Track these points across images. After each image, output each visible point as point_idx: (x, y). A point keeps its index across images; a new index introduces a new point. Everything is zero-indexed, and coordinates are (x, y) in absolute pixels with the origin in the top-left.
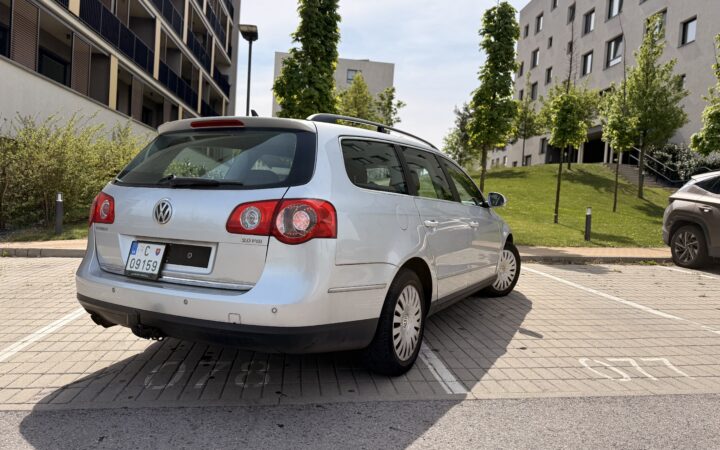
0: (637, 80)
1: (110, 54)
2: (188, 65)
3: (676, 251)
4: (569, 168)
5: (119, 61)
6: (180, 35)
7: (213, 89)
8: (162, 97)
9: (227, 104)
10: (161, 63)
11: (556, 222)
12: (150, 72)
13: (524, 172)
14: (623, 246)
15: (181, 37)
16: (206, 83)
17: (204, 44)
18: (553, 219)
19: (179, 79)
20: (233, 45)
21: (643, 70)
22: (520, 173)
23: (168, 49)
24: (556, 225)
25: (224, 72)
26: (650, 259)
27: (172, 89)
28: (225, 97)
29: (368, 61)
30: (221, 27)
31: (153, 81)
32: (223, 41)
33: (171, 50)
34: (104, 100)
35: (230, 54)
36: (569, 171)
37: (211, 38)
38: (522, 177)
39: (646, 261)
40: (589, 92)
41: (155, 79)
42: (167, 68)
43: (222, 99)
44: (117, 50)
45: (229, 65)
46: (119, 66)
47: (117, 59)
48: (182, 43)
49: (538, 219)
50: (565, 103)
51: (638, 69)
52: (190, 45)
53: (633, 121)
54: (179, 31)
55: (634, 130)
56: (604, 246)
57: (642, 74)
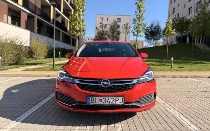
1: (34, 16)
6: (60, 10)
12: (49, 21)
19: (60, 23)
37: (72, 11)
41: (51, 23)
46: (38, 20)
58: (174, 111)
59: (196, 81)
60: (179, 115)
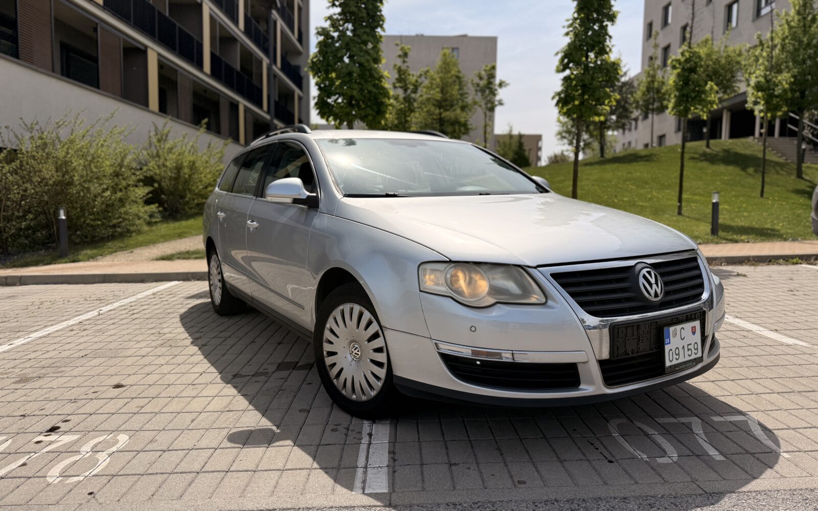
0: (790, 28)
1: (146, 47)
2: (247, 56)
4: (708, 146)
5: (159, 54)
6: (235, 21)
7: (281, 81)
8: (217, 94)
9: (300, 98)
10: (213, 56)
11: (680, 213)
12: (199, 65)
13: (651, 155)
14: (762, 241)
15: (236, 22)
16: (272, 76)
17: (267, 31)
18: (676, 210)
19: (237, 72)
20: (303, 29)
21: (798, 13)
22: (646, 156)
23: (221, 39)
24: (680, 218)
25: (294, 62)
27: (229, 84)
28: (297, 91)
29: (465, 36)
30: (287, 9)
31: (204, 75)
32: (291, 26)
33: (224, 40)
34: (143, 102)
35: (300, 39)
36: (708, 150)
37: (275, 23)
38: (648, 161)
39: (787, 259)
40: (731, 48)
41: (205, 74)
42: (220, 60)
43: (293, 93)
44: (154, 41)
45: (300, 53)
46: (159, 61)
47: (155, 52)
48: (238, 30)
50: (687, 61)
51: (792, 12)
52: (248, 32)
53: (784, 79)
54: (232, 15)
55: (785, 91)
56: (736, 242)
57: (796, 18)
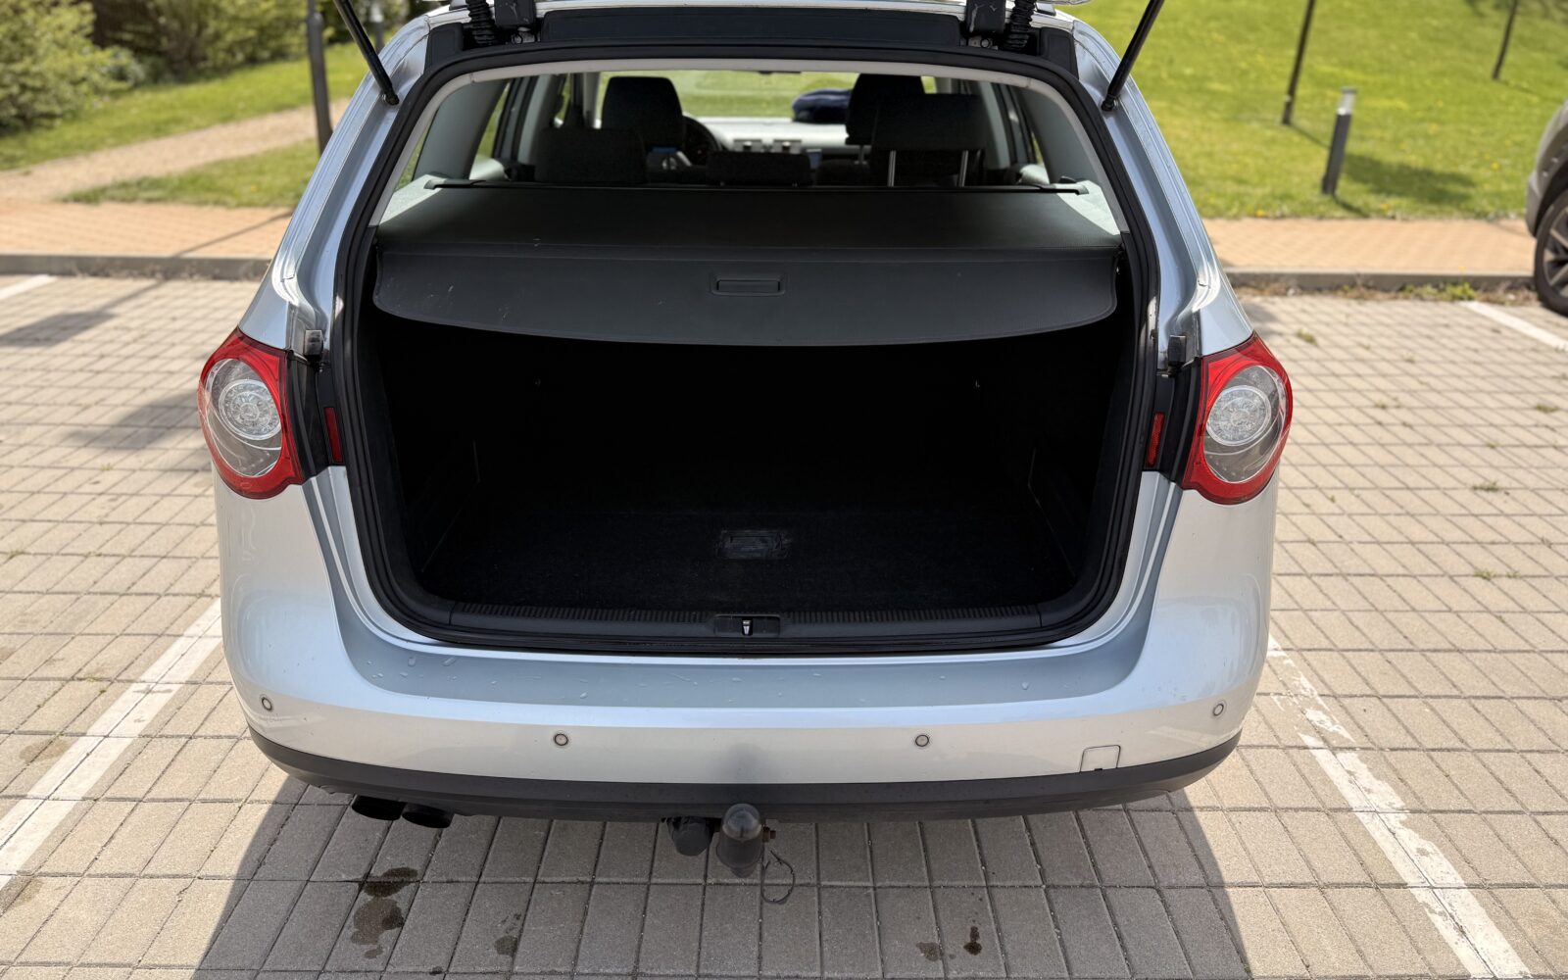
3: (1549, 256)
11: (1286, 121)
18: (1280, 112)
24: (1285, 132)
26: (1455, 281)
39: (1444, 286)
49: (1239, 111)
58: (1365, 776)
59: (1537, 347)
60: (1411, 840)
